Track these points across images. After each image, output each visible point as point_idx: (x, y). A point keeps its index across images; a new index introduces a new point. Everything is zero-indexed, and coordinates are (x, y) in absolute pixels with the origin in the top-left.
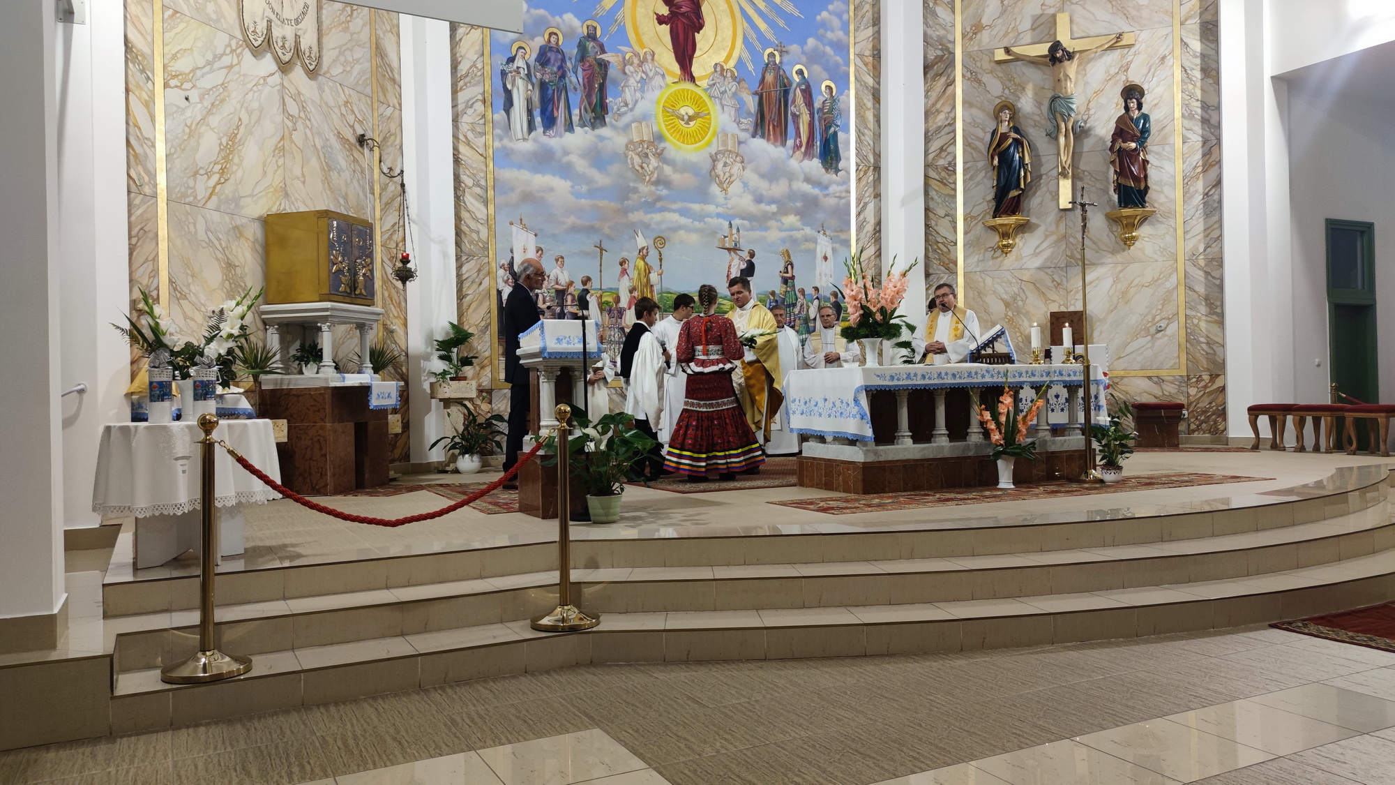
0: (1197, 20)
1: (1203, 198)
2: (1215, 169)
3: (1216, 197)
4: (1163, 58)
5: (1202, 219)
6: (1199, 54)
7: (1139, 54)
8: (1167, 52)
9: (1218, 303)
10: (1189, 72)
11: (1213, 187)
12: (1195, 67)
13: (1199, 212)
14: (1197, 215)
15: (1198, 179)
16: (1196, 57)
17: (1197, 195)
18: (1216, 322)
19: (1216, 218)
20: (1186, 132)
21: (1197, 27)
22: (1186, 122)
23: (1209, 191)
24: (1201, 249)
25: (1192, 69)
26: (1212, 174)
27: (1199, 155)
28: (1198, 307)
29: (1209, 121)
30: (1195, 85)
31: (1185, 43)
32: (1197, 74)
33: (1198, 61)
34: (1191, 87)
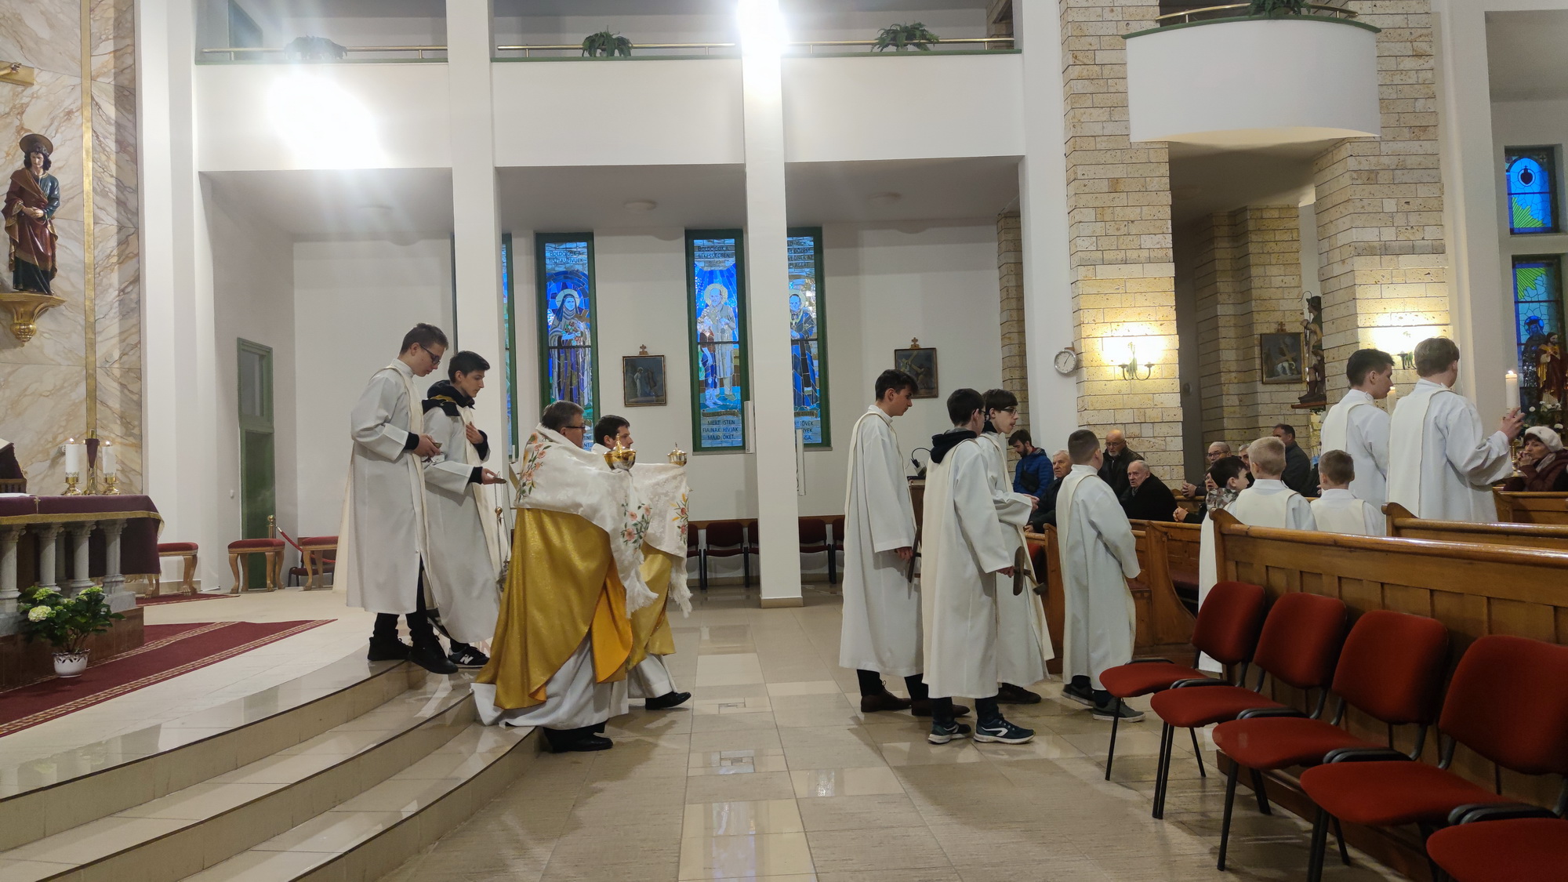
0: (111, 79)
1: (119, 295)
2: (132, 263)
3: (134, 296)
4: (69, 113)
5: (117, 320)
6: (113, 122)
7: (37, 98)
8: (74, 107)
9: (136, 423)
10: (102, 139)
11: (131, 283)
12: (108, 136)
13: (114, 311)
14: (111, 314)
15: (112, 270)
16: (110, 124)
17: (111, 290)
18: (132, 445)
19: (133, 321)
20: (98, 212)
21: (111, 89)
22: (98, 198)
23: (126, 287)
24: (116, 355)
25: (105, 137)
26: (130, 266)
27: (113, 242)
28: (112, 426)
29: (125, 204)
30: (108, 158)
31: (97, 104)
32: (111, 145)
33: (112, 129)
34: (104, 158)
